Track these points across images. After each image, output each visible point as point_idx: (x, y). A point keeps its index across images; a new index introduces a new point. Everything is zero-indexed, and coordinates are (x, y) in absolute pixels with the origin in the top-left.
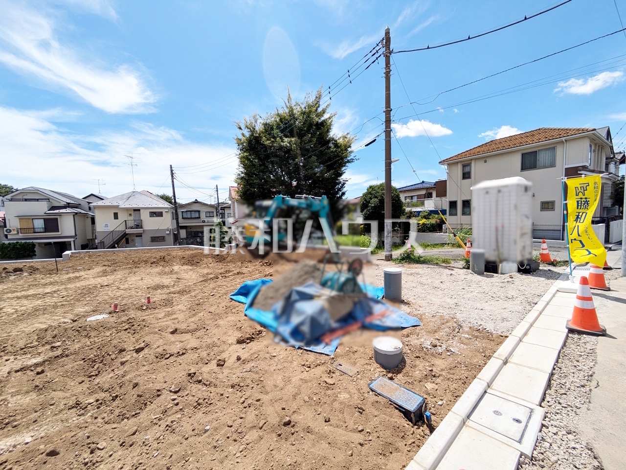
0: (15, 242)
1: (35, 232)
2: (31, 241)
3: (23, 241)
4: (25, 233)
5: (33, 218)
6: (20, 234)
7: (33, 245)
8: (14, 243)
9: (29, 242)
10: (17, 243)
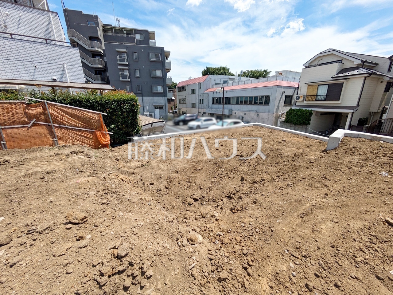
0: (298, 108)
1: (316, 100)
2: (310, 109)
3: (304, 109)
4: (308, 101)
5: (320, 84)
6: (305, 102)
7: (311, 113)
8: (297, 110)
9: (308, 110)
10: (300, 109)
